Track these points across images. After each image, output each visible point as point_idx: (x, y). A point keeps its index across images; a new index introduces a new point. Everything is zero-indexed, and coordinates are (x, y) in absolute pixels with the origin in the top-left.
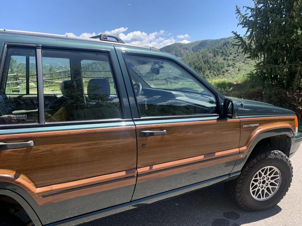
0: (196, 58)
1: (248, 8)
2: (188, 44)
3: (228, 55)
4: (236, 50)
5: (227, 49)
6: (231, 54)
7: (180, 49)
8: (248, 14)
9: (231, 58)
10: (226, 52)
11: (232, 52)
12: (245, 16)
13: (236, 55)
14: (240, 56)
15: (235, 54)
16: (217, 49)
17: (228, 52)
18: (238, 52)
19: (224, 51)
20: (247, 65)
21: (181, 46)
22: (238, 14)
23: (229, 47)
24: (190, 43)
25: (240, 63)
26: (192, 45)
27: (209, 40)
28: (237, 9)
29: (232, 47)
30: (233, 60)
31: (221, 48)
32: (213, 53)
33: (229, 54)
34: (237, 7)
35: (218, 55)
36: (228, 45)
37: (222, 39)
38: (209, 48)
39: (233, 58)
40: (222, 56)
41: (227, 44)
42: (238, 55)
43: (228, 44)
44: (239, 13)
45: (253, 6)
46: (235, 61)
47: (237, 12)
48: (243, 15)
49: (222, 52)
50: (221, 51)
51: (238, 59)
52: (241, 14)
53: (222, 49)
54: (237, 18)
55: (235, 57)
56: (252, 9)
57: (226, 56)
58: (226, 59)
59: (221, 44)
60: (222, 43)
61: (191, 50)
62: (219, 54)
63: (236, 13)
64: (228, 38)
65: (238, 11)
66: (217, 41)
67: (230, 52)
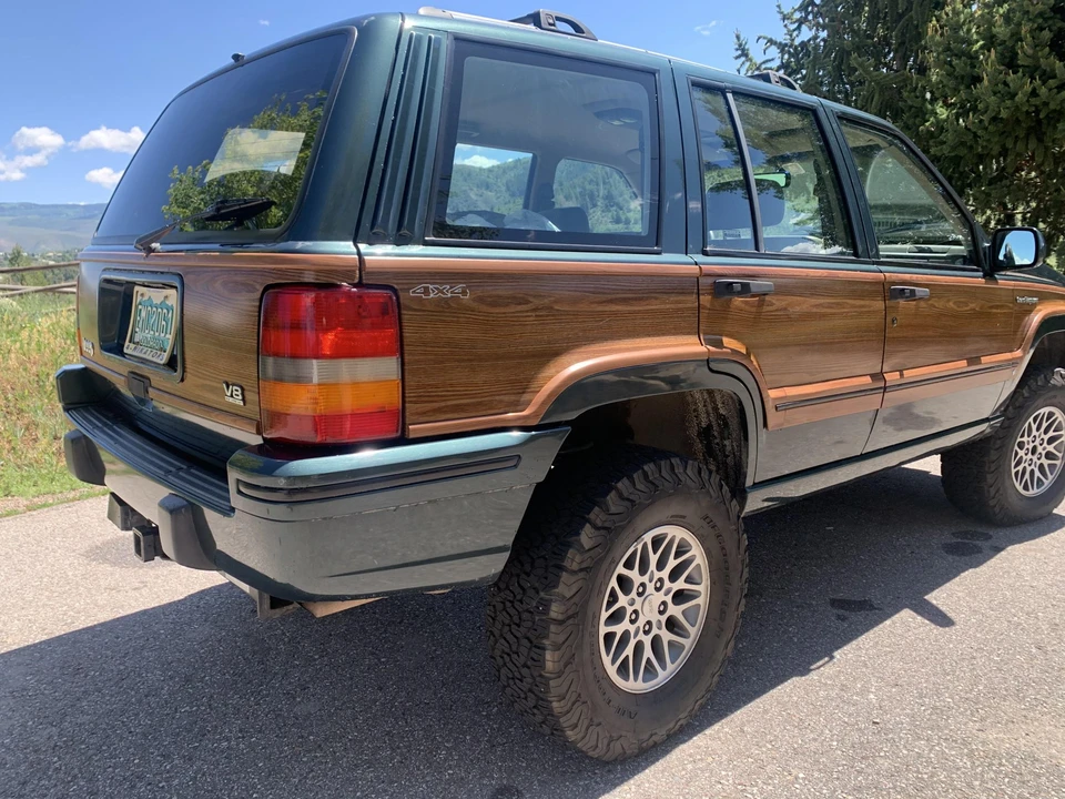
1: (771, 42)
2: (490, 170)
7: (464, 188)
8: (773, 60)
12: (763, 66)
21: (469, 175)
22: (743, 59)
24: (498, 167)
26: (504, 172)
28: (740, 45)
32: (577, 198)
34: (738, 37)
35: (595, 206)
38: (565, 183)
40: (607, 209)
44: (746, 55)
45: (782, 37)
47: (740, 52)
48: (758, 62)
52: (751, 60)
54: (739, 71)
56: (782, 47)
58: (623, 218)
61: (504, 188)
62: (599, 204)
63: (737, 58)
65: (743, 50)
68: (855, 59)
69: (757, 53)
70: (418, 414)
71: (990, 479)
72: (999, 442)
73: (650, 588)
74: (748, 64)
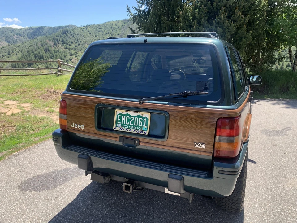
0: (35, 46)
2: (21, 30)
3: (69, 44)
4: (77, 39)
5: (67, 38)
6: (72, 43)
7: (11, 35)
8: (136, 13)
9: (73, 47)
10: (67, 40)
11: (72, 41)
13: (77, 44)
14: (81, 45)
15: (76, 43)
16: (57, 37)
17: (68, 41)
18: (79, 41)
19: (65, 40)
21: (13, 31)
23: (69, 36)
25: (82, 52)
26: (26, 30)
27: (46, 27)
28: (128, 8)
29: (72, 36)
30: (75, 49)
31: (61, 36)
32: (53, 41)
33: (70, 43)
34: (127, 6)
35: (59, 43)
36: (68, 34)
37: (60, 27)
39: (74, 47)
40: (63, 44)
41: (66, 33)
42: (79, 45)
43: (68, 33)
44: (130, 11)
45: (137, 7)
46: (76, 50)
47: (128, 10)
48: (133, 14)
49: (62, 41)
50: (61, 39)
51: (80, 48)
53: (62, 38)
55: (76, 46)
56: (138, 10)
57: (67, 45)
58: (68, 47)
59: (60, 32)
60: (62, 32)
61: (26, 36)
62: (60, 43)
63: (127, 12)
64: (66, 27)
65: (129, 10)
66: (55, 29)
67: (71, 41)
74: (130, 14)
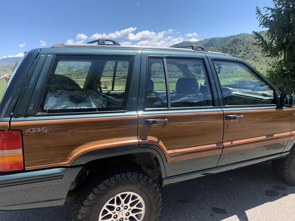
1: (268, 8)
2: (196, 42)
3: (237, 52)
4: (246, 47)
5: (236, 47)
6: (240, 51)
8: (268, 14)
9: (241, 56)
10: (236, 49)
11: (241, 49)
12: (265, 16)
13: (246, 53)
14: (250, 53)
15: (245, 51)
16: (226, 47)
17: (237, 50)
18: (248, 49)
19: (234, 49)
20: (258, 62)
21: (190, 44)
22: (259, 14)
23: (238, 44)
24: (199, 41)
25: (250, 61)
26: (200, 43)
27: (218, 38)
28: (258, 10)
29: (241, 45)
30: (243, 57)
31: (230, 46)
32: (222, 50)
33: (239, 52)
34: (257, 8)
36: (238, 43)
37: (231, 37)
38: (218, 46)
40: (231, 53)
41: (236, 41)
42: (248, 53)
43: (238, 41)
44: (260, 13)
45: (273, 7)
47: (257, 12)
48: (264, 15)
49: (231, 50)
50: (230, 49)
51: (248, 56)
52: (261, 14)
53: (231, 47)
54: (257, 18)
55: (245, 54)
56: (273, 10)
57: (235, 54)
58: (236, 56)
59: (231, 41)
60: (232, 41)
62: (228, 52)
63: (256, 14)
64: (238, 35)
65: (259, 11)
66: (226, 39)
67: (240, 50)
68: (292, 15)
69: (263, 13)
70: (29, 164)
71: (286, 171)
72: (289, 159)
73: (122, 209)
74: (260, 16)
